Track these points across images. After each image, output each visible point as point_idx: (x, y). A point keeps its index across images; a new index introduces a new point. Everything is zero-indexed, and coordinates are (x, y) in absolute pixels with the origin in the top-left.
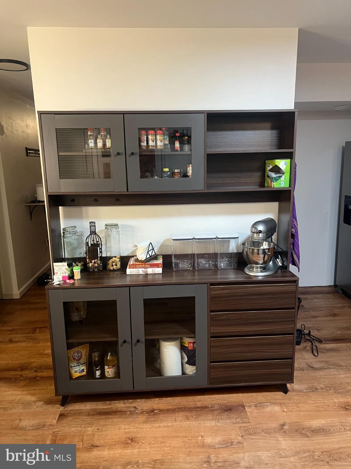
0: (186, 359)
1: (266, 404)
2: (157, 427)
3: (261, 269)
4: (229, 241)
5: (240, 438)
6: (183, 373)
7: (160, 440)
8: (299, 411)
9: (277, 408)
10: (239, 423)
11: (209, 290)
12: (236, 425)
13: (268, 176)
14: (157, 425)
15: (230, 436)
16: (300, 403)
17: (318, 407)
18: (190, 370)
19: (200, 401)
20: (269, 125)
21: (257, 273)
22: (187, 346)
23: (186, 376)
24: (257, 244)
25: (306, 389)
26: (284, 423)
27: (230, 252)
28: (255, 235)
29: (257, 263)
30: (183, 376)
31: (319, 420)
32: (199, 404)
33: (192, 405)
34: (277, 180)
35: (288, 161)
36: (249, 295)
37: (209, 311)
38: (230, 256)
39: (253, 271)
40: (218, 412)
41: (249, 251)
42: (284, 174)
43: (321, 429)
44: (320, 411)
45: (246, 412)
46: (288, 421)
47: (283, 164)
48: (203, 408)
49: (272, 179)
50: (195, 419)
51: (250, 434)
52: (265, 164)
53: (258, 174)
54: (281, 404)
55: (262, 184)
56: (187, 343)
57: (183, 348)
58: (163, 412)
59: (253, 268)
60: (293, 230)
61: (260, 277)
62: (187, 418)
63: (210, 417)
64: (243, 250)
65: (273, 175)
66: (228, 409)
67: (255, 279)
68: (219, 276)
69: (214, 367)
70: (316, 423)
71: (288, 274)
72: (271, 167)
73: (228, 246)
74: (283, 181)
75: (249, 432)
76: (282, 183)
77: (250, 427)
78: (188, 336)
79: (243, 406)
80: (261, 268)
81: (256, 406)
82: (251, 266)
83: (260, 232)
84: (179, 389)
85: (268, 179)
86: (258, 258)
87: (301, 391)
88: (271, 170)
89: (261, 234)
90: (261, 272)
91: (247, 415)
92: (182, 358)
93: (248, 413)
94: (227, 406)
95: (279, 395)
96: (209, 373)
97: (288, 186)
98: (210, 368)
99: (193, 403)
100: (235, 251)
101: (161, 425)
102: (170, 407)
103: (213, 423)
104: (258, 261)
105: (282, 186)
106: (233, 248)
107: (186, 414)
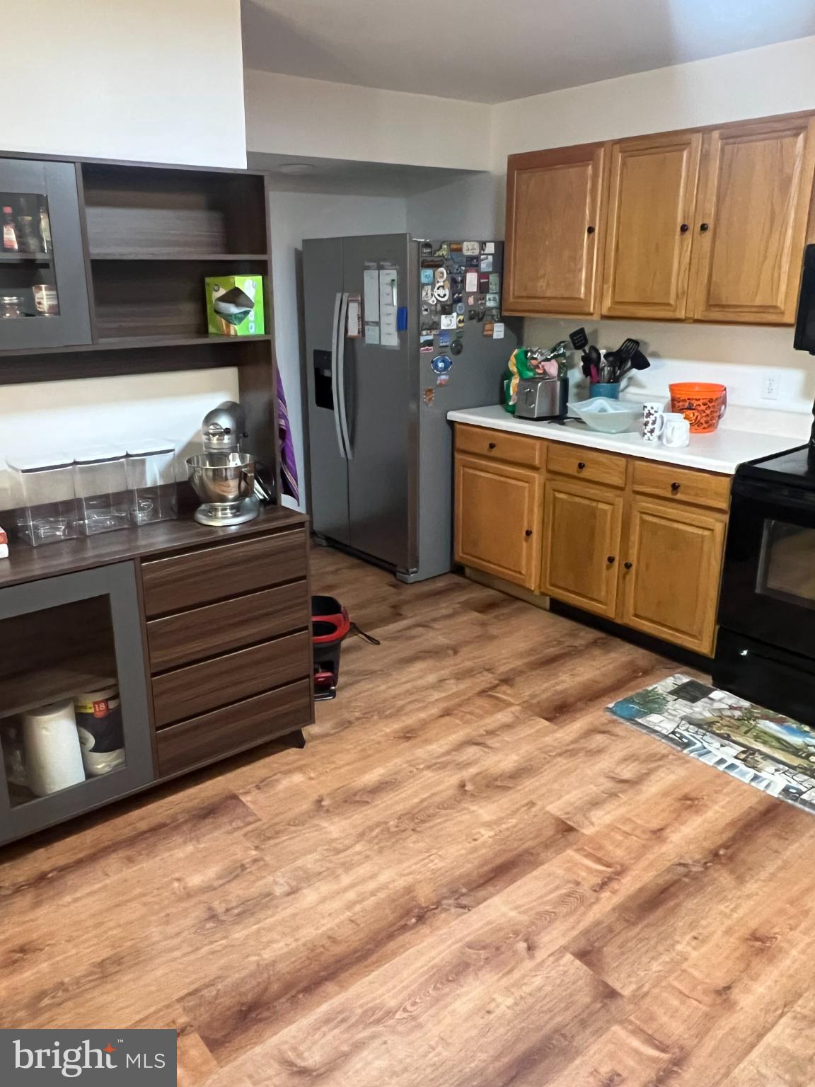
0: (92, 741)
1: (276, 777)
2: (69, 903)
3: (234, 511)
4: (143, 462)
5: (254, 852)
6: (89, 775)
7: (90, 923)
8: (335, 768)
9: (298, 778)
10: (239, 828)
11: (140, 573)
12: (236, 834)
13: (217, 312)
14: (68, 899)
15: (235, 857)
16: (331, 756)
17: (364, 750)
18: (104, 763)
19: (142, 819)
20: (200, 199)
21: (226, 520)
22: (91, 711)
23: (96, 778)
24: (218, 458)
25: (334, 728)
26: (319, 796)
27: (149, 484)
28: (215, 440)
29: (223, 499)
30: (90, 780)
31: (375, 771)
32: (143, 826)
33: (128, 832)
34: (240, 320)
35: (258, 279)
36: (220, 568)
37: (144, 618)
38: (150, 493)
39: (215, 517)
40: (189, 825)
41: (206, 475)
42: (252, 307)
43: (382, 783)
44: (369, 756)
45: (244, 805)
46: (323, 791)
47: (249, 285)
48: (155, 830)
49: (230, 319)
50: (147, 855)
51: (269, 838)
52: (202, 285)
53: (189, 308)
54: (300, 769)
55: (203, 330)
56: (92, 706)
57: (82, 720)
58: (69, 870)
59: (216, 510)
60: (283, 422)
61: (233, 528)
62: (130, 860)
63: (178, 839)
64: (191, 478)
65: (233, 309)
66: (209, 812)
67: (221, 533)
68: (142, 542)
69: (166, 738)
70: (372, 776)
71: (281, 513)
72: (222, 292)
73: (143, 474)
74: (252, 322)
75: (264, 836)
76: (250, 326)
77: (264, 827)
78: (93, 689)
79: (235, 797)
80: (232, 507)
81: (258, 787)
82: (212, 506)
83: (227, 431)
84: (95, 809)
85: (218, 317)
86: (225, 489)
87: (327, 735)
88: (223, 299)
89: (226, 437)
90: (235, 516)
91: (248, 808)
92: (82, 742)
93: (249, 804)
94: (202, 808)
95: (291, 754)
96: (155, 751)
97: (262, 331)
98: (156, 741)
99: (130, 828)
100: (160, 482)
101: (78, 895)
102: (81, 855)
103: (190, 848)
104: (225, 494)
105: (252, 332)
106: (154, 474)
107: (122, 854)
